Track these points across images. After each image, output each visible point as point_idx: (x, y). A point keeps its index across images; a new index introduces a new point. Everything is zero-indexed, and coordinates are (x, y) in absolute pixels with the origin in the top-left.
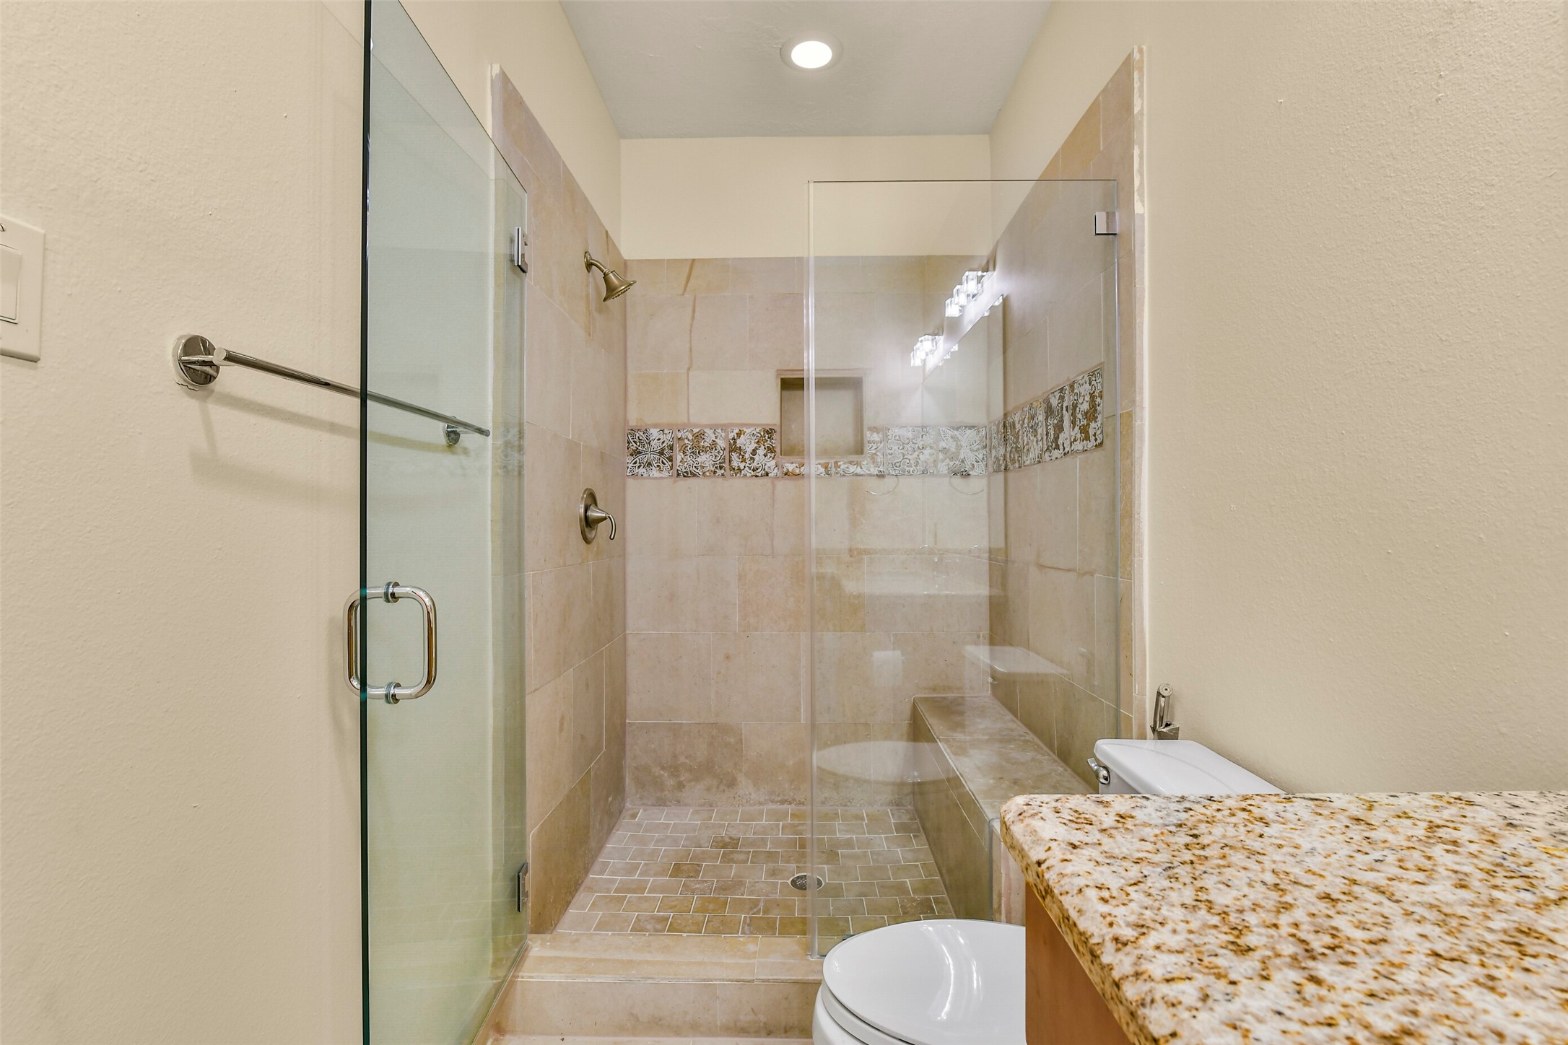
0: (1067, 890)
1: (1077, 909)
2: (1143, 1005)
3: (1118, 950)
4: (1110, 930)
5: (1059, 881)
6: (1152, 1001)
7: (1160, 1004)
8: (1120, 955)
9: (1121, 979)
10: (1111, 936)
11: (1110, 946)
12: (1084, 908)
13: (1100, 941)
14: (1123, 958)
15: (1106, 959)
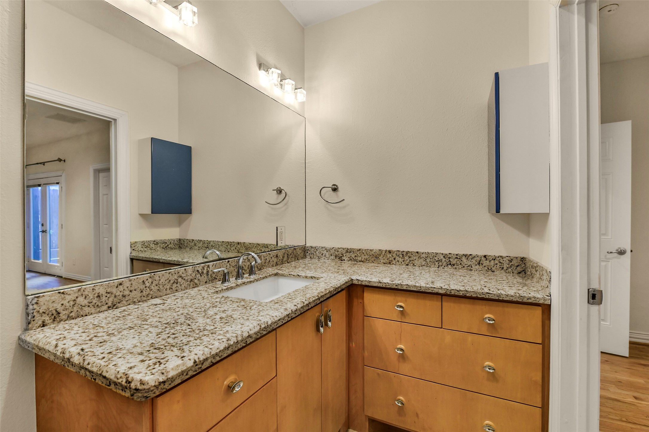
0: (209, 352)
1: (217, 349)
2: (243, 337)
3: (230, 340)
4: (225, 342)
5: (205, 355)
6: (242, 335)
7: (243, 334)
8: (231, 340)
9: (237, 340)
10: (226, 342)
11: (229, 342)
12: (217, 348)
13: (227, 344)
14: (232, 339)
15: (232, 343)
